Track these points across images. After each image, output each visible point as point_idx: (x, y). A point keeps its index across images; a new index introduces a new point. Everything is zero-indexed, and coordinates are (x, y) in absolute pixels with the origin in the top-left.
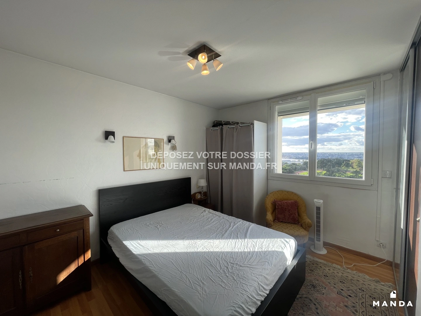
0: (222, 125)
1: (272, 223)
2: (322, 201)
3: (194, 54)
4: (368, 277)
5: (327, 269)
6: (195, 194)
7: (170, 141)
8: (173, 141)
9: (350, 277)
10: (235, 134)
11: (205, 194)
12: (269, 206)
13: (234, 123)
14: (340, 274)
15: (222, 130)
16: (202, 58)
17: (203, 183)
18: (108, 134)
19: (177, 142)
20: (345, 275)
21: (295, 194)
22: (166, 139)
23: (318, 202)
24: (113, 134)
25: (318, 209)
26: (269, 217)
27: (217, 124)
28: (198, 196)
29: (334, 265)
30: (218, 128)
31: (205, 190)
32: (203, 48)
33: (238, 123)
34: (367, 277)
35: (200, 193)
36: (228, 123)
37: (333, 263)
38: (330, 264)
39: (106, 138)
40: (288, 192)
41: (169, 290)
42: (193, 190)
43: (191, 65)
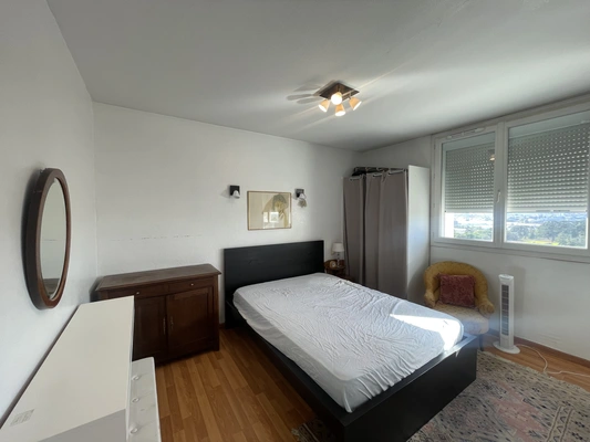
0: (365, 172)
1: (433, 304)
2: (512, 277)
3: (327, 93)
4: (584, 390)
5: (514, 372)
6: (329, 261)
7: (298, 195)
8: (302, 196)
9: (551, 386)
10: (382, 184)
11: (342, 262)
12: (430, 280)
13: (381, 170)
14: (535, 380)
15: (365, 179)
16: (337, 98)
17: (340, 248)
18: (233, 189)
19: (306, 196)
20: (544, 382)
21: (472, 267)
22: (293, 192)
23: (507, 278)
24: (237, 188)
25: (505, 288)
26: (430, 295)
27: (359, 172)
28: (334, 265)
29: (528, 369)
30: (360, 178)
31: (342, 257)
32: (336, 87)
33: (386, 170)
34: (582, 390)
35: (336, 261)
36: (373, 170)
37: (527, 366)
38: (521, 366)
39: (232, 193)
40: (460, 264)
41: (299, 349)
42: (327, 257)
43: (323, 106)
